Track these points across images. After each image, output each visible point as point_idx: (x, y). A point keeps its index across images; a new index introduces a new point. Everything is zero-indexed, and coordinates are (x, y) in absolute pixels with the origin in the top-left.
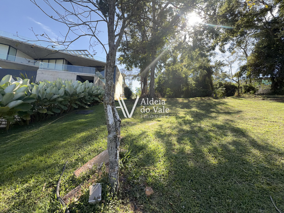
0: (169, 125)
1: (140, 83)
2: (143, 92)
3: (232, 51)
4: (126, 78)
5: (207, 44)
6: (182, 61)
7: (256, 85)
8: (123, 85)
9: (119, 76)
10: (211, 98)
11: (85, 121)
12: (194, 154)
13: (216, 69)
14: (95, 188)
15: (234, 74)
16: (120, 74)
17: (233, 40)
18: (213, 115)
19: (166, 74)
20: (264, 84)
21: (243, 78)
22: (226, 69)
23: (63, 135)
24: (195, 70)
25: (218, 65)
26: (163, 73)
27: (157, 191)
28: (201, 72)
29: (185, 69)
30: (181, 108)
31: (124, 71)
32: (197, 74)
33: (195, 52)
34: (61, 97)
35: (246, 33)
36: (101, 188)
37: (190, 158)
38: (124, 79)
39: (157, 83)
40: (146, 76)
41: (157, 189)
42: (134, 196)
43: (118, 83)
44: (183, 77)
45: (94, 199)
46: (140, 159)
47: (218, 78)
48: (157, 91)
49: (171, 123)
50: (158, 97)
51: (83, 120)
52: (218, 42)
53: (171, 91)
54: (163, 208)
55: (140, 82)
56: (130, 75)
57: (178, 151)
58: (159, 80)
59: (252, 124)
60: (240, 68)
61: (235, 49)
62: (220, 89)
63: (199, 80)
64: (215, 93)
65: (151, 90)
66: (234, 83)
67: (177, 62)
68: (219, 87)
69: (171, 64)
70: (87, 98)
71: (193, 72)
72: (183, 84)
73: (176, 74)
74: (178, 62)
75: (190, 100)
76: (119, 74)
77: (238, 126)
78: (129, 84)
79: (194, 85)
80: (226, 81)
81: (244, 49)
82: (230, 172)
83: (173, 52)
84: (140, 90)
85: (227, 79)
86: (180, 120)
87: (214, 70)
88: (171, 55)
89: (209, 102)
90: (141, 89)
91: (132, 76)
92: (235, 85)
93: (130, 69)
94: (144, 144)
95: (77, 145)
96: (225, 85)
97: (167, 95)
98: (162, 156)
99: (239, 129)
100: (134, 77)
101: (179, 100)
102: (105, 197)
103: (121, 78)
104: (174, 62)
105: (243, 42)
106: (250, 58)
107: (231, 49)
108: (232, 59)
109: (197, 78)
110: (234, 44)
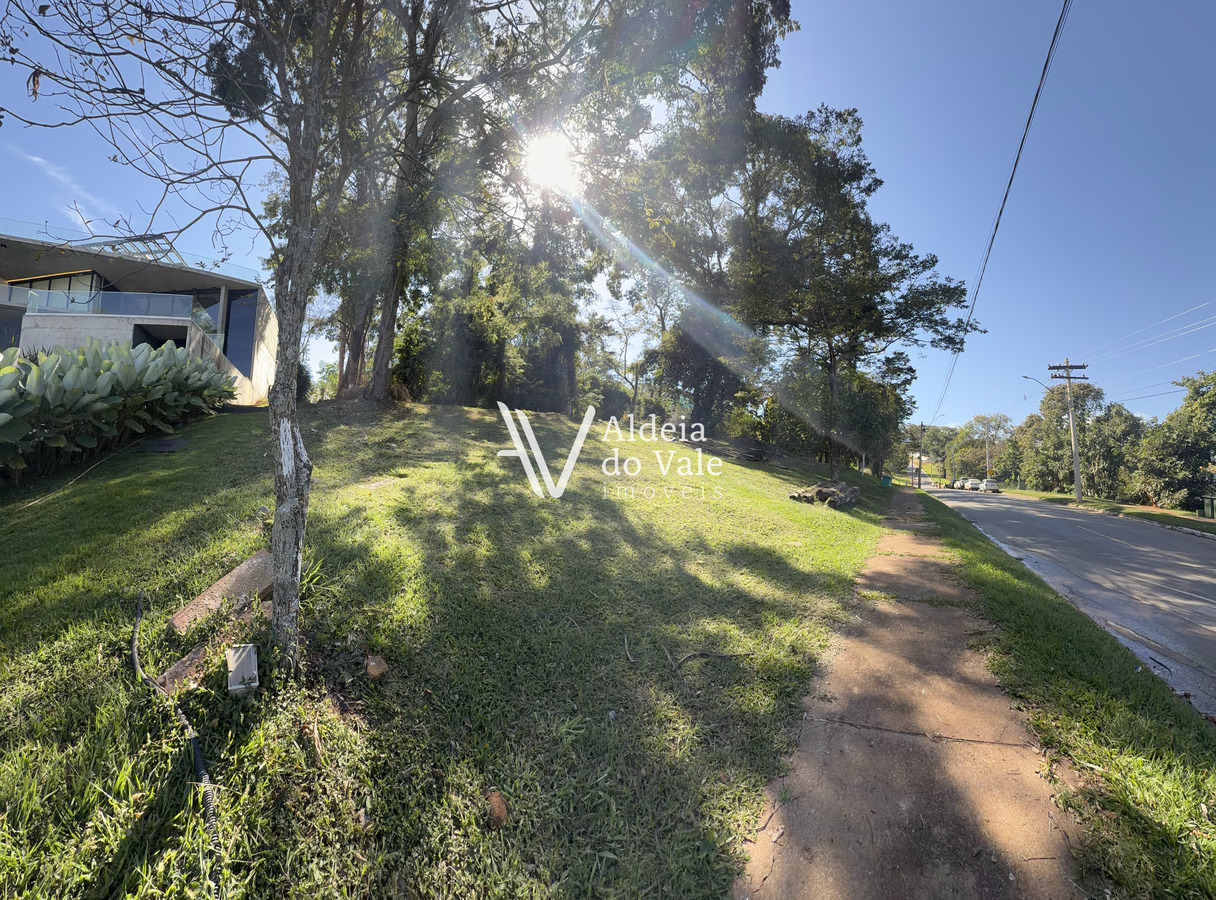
0: (434, 487)
1: (337, 348)
2: (346, 380)
3: (636, 304)
5: (574, 257)
6: (492, 290)
7: (667, 403)
9: (266, 322)
10: (563, 418)
11: (170, 475)
13: (591, 337)
14: (240, 656)
15: (629, 364)
16: (271, 316)
17: (643, 276)
19: (433, 322)
20: (681, 405)
21: (647, 380)
22: (613, 344)
23: (115, 515)
24: (531, 327)
25: (597, 327)
26: (422, 318)
27: (396, 665)
28: (546, 334)
29: (499, 318)
30: (474, 439)
32: (536, 339)
33: (536, 268)
34: (102, 399)
36: (254, 657)
37: (483, 579)
39: (400, 351)
40: (363, 324)
41: (396, 661)
42: (338, 681)
43: (263, 347)
44: (491, 342)
45: (240, 683)
46: (347, 586)
47: (592, 363)
48: (398, 376)
49: (439, 482)
50: (400, 399)
51: (162, 473)
52: (605, 263)
53: (443, 381)
54: (410, 704)
55: (336, 343)
57: (454, 563)
58: (408, 341)
60: (646, 352)
61: (644, 301)
62: (591, 395)
63: (538, 357)
64: (575, 405)
65: (377, 374)
66: (627, 387)
67: (475, 289)
68: (590, 390)
69: (455, 290)
70: (170, 399)
71: (523, 331)
72: (487, 363)
73: (469, 328)
74: (481, 288)
76: (269, 314)
79: (522, 371)
80: (610, 377)
81: (661, 310)
83: (468, 254)
84: (333, 372)
85: (612, 372)
86: (469, 474)
87: (584, 337)
88: (460, 262)
89: (555, 426)
90: (338, 369)
92: (628, 393)
94: (356, 544)
95: (159, 545)
96: (604, 386)
97: (431, 393)
98: (411, 578)
100: (316, 326)
101: (468, 412)
102: (267, 679)
104: (468, 285)
105: (663, 292)
106: (668, 336)
107: (633, 296)
108: (633, 323)
109: (534, 350)
110: (643, 287)
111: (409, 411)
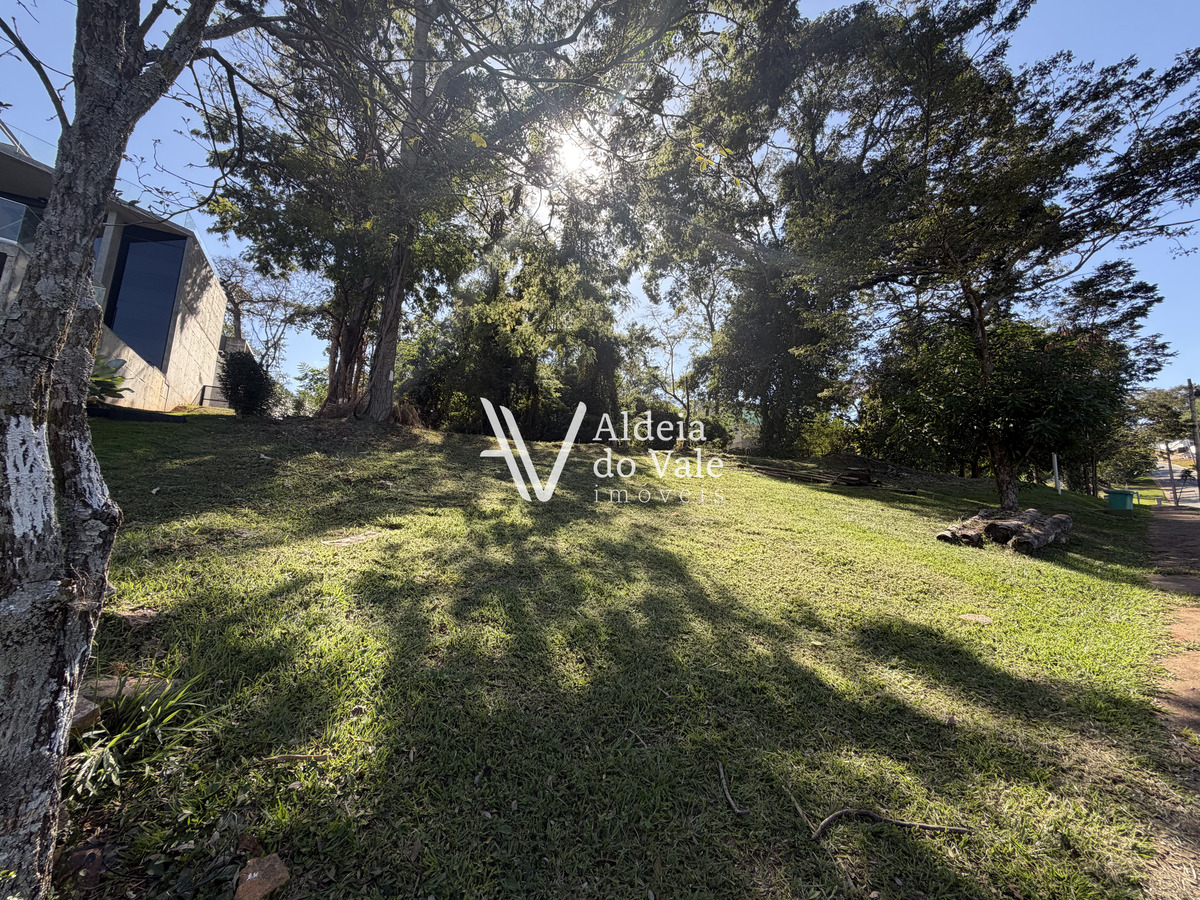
1: (327, 349)
2: (336, 391)
3: (678, 305)
4: (248, 311)
5: (606, 257)
7: (727, 421)
8: (224, 341)
12: (514, 660)
13: (632, 351)
15: (677, 379)
17: (683, 271)
18: (606, 507)
19: (455, 332)
20: (746, 421)
21: (699, 395)
22: (656, 357)
24: (561, 340)
25: (638, 338)
26: (442, 325)
27: (310, 863)
30: (498, 477)
31: (243, 272)
33: (567, 272)
35: (714, 259)
37: (498, 677)
38: (236, 314)
39: (412, 362)
40: (360, 321)
41: (314, 854)
43: (191, 322)
44: (515, 356)
46: (246, 721)
47: (635, 384)
48: (410, 395)
49: (446, 534)
50: (405, 422)
53: (468, 404)
55: (327, 343)
56: (275, 301)
57: (454, 654)
58: (423, 351)
59: (706, 539)
60: (695, 362)
61: (686, 301)
63: (576, 378)
65: (373, 386)
66: (676, 406)
67: (502, 295)
69: (479, 295)
72: (517, 384)
73: (496, 342)
74: (508, 295)
75: (537, 448)
76: (208, 278)
77: (669, 547)
78: (267, 342)
79: (558, 395)
80: (656, 397)
81: (707, 307)
82: (625, 708)
84: (321, 380)
85: (658, 391)
87: (623, 352)
88: (483, 263)
90: (326, 376)
91: (286, 305)
93: (277, 271)
94: (289, 638)
96: (651, 408)
97: (451, 419)
99: (671, 555)
101: (494, 443)
103: (213, 304)
104: (493, 290)
105: (706, 284)
106: (719, 337)
107: (673, 295)
108: (676, 329)
109: (571, 370)
110: (683, 284)
111: (417, 437)
